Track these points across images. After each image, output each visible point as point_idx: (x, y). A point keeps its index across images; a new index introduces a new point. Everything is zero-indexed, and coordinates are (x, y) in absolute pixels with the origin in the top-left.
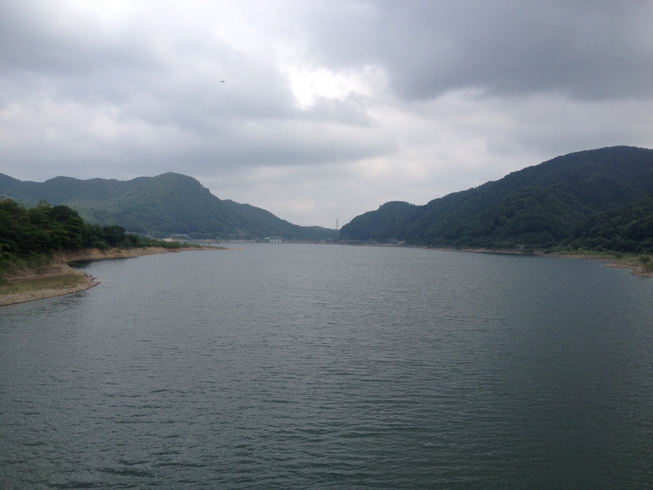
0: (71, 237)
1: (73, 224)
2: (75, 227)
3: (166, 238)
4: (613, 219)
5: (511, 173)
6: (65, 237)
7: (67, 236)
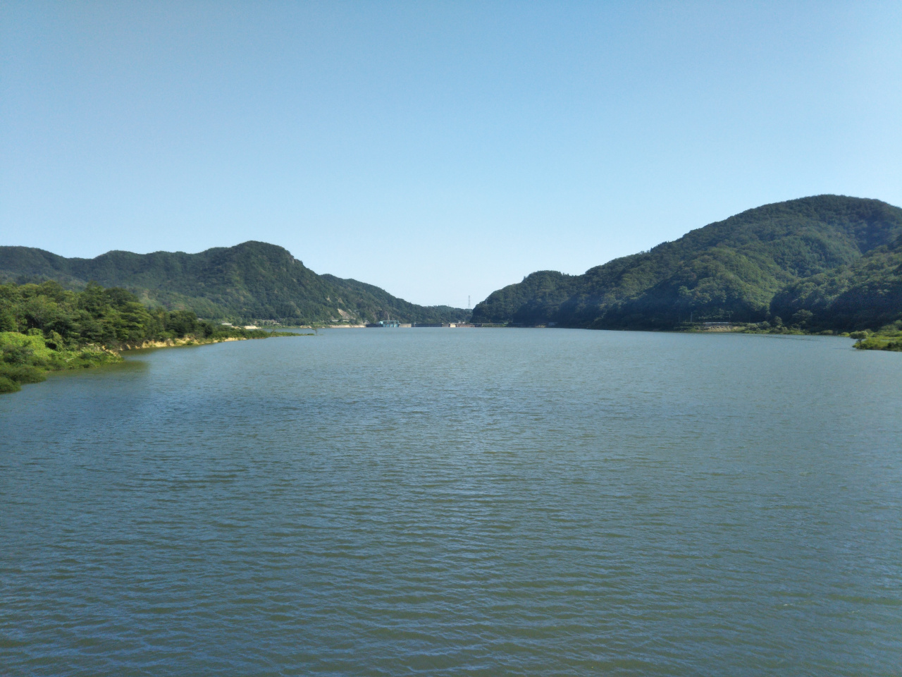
0: (131, 328)
1: (131, 312)
2: (134, 315)
3: (249, 325)
4: (819, 288)
5: (691, 232)
6: (123, 330)
7: (125, 327)
